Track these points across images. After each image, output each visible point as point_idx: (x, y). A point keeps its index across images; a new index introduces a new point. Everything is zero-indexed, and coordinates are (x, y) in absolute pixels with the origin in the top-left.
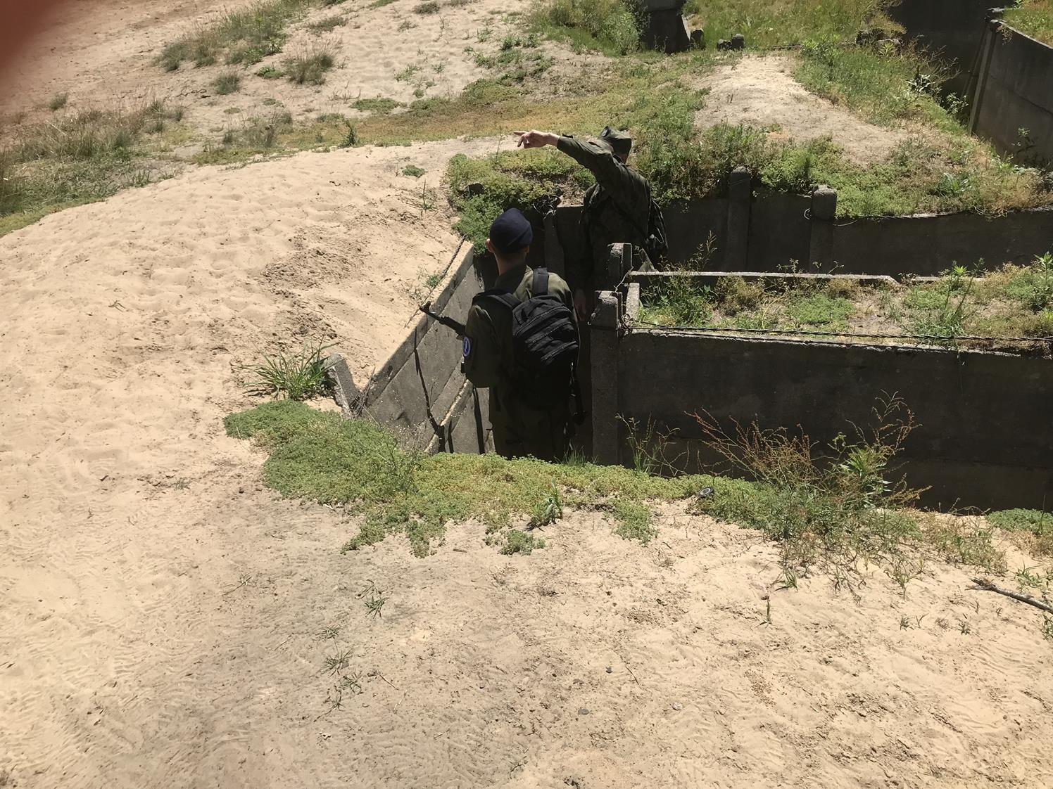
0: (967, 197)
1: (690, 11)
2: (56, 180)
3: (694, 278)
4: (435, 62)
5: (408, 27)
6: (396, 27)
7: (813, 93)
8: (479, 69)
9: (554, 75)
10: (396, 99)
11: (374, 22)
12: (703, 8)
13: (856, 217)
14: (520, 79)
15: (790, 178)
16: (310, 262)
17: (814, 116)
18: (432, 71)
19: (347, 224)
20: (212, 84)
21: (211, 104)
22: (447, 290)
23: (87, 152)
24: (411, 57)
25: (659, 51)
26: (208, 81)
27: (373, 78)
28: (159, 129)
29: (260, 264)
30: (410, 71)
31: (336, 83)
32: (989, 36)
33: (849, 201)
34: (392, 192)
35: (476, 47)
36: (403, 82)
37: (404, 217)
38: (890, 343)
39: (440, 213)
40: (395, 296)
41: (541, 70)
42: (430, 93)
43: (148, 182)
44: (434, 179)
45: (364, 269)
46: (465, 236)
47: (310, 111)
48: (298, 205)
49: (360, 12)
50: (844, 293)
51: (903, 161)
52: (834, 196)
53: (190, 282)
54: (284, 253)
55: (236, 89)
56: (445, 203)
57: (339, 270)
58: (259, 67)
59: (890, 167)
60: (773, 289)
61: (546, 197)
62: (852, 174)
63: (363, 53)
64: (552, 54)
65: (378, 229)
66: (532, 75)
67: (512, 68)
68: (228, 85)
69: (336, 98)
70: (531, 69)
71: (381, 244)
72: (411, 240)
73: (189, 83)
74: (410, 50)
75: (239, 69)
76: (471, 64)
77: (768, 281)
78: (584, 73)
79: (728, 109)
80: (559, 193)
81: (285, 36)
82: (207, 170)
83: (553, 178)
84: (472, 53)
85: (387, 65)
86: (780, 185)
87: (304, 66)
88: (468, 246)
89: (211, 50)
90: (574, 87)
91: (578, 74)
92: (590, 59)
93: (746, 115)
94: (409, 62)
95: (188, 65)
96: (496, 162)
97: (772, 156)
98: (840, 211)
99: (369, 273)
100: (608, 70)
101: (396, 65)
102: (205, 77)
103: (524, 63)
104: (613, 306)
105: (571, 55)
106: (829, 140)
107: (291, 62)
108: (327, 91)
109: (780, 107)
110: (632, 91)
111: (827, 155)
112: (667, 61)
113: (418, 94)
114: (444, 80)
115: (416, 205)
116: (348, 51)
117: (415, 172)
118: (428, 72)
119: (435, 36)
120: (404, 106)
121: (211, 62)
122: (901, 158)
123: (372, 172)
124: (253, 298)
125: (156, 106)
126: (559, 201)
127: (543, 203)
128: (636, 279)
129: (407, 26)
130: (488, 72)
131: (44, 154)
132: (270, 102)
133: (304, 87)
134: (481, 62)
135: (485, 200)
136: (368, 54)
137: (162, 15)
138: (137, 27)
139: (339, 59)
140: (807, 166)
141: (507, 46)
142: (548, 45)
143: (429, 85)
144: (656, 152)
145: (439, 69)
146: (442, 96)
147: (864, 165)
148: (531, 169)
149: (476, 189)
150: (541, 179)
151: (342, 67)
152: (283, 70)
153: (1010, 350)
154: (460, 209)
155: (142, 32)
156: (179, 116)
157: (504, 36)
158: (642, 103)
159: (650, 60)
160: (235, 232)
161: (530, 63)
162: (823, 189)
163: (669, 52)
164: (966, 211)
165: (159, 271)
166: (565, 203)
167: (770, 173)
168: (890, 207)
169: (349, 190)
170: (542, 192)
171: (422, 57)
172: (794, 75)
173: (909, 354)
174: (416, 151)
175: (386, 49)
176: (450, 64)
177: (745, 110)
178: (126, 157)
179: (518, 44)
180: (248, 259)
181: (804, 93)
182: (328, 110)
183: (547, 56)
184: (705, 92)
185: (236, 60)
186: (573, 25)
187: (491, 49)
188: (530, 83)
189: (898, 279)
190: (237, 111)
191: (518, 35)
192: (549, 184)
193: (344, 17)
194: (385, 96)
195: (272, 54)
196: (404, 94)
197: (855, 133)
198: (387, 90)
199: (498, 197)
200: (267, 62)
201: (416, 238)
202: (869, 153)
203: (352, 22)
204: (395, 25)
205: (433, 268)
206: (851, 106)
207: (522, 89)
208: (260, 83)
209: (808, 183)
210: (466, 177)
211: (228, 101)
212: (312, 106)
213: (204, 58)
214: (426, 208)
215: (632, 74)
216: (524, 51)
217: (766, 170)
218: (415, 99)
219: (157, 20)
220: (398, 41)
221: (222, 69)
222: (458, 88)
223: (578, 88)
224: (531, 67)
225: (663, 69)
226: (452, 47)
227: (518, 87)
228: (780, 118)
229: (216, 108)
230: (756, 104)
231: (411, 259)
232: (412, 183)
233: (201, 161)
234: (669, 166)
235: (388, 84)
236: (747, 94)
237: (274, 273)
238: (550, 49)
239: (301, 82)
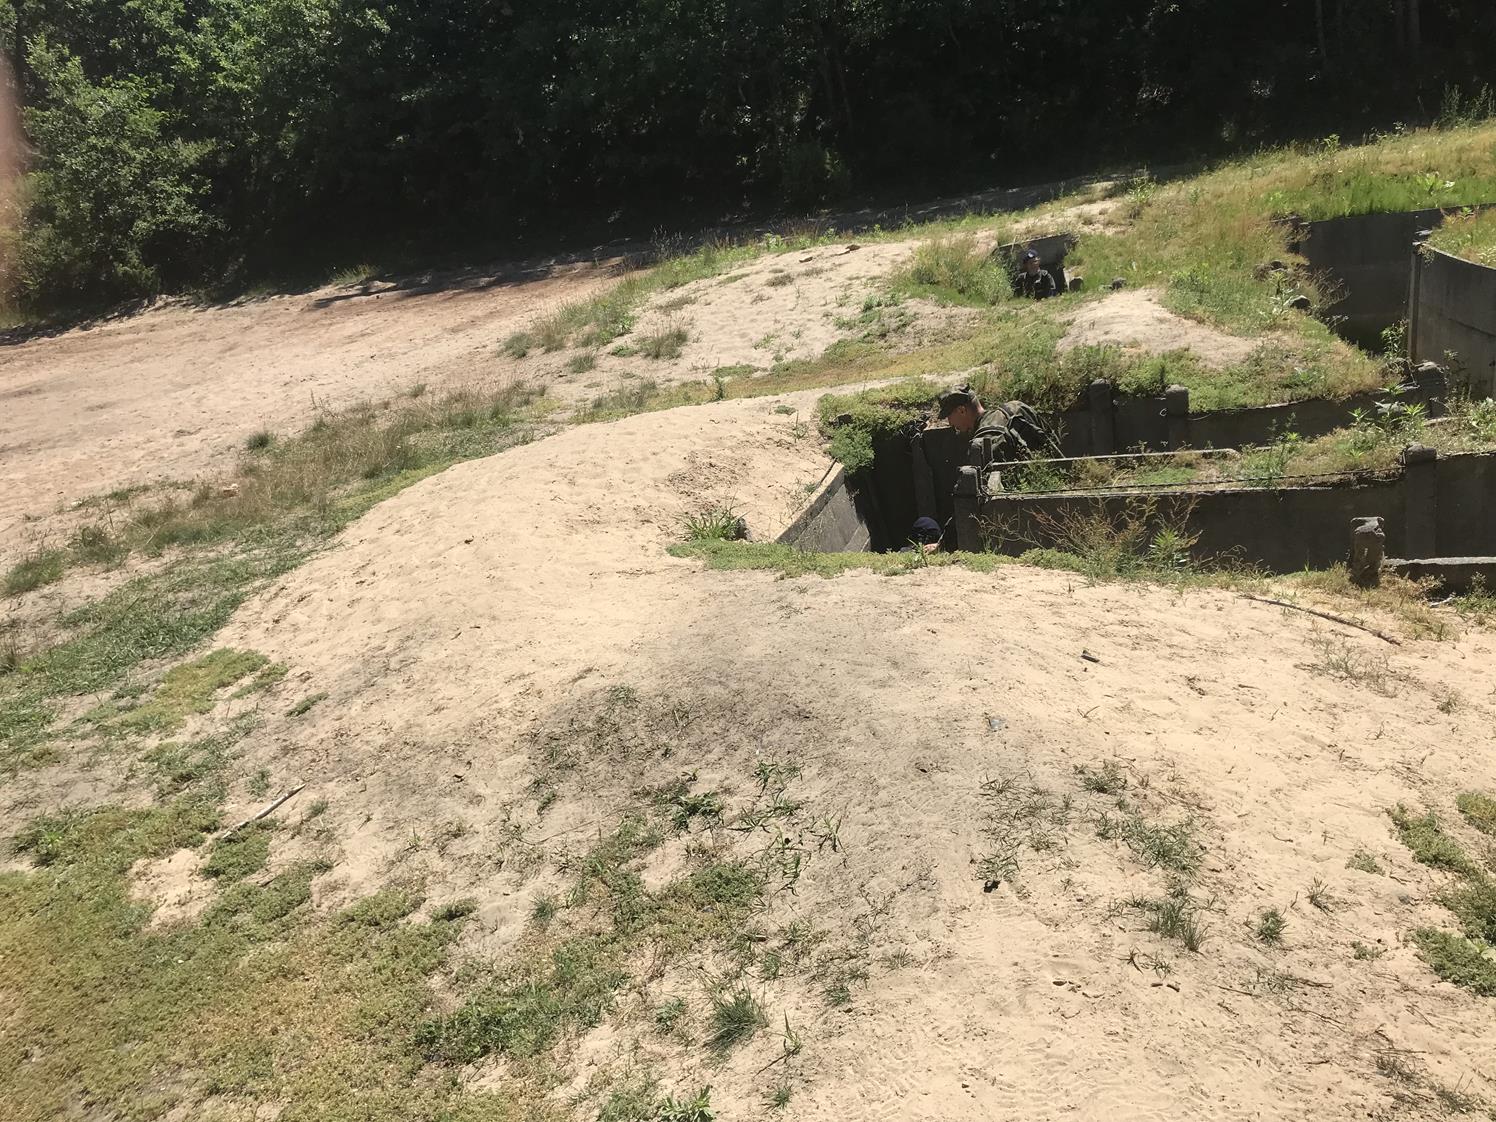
0: (1319, 388)
1: (1072, 264)
2: (445, 445)
4: (792, 329)
5: (762, 300)
6: (750, 300)
7: (1179, 315)
8: (840, 331)
9: (918, 328)
10: (756, 365)
11: (724, 298)
12: (1086, 259)
13: (1210, 411)
14: (883, 336)
15: (1146, 384)
16: (706, 472)
17: (1175, 332)
18: (791, 337)
19: (730, 448)
20: (566, 365)
21: (570, 382)
22: (822, 496)
23: (468, 422)
24: (771, 328)
26: (562, 363)
27: (728, 349)
28: (527, 402)
29: (664, 474)
30: (767, 339)
31: (690, 356)
33: (1201, 398)
34: (767, 427)
35: (835, 312)
36: (760, 350)
37: (779, 444)
38: (1219, 488)
39: (812, 441)
40: (779, 496)
41: (904, 325)
42: (789, 358)
43: (532, 440)
44: (805, 414)
45: (750, 479)
46: (836, 459)
47: (670, 380)
48: (686, 437)
49: (710, 290)
50: (1189, 465)
51: (1258, 362)
52: (1185, 394)
53: (609, 486)
54: (683, 467)
55: (592, 367)
56: (816, 433)
57: (729, 478)
58: (610, 347)
59: (1245, 368)
60: (1124, 467)
61: (912, 423)
62: (1207, 377)
63: (717, 327)
64: (915, 310)
65: (757, 451)
66: (895, 331)
67: (874, 327)
68: (583, 365)
69: (696, 369)
70: (894, 326)
71: (761, 462)
72: (788, 460)
73: (542, 366)
74: (766, 320)
75: (591, 350)
76: (831, 327)
77: (1118, 461)
78: (950, 324)
79: (1090, 334)
80: (925, 418)
81: (633, 318)
82: (585, 428)
83: (919, 406)
84: (831, 318)
85: (743, 336)
86: (1137, 391)
87: (659, 343)
88: (839, 467)
89: (558, 337)
90: (939, 337)
91: (943, 325)
92: (955, 311)
93: (1107, 337)
94: (767, 330)
95: (536, 352)
96: (863, 398)
97: (1129, 367)
98: (1193, 407)
99: (754, 482)
100: (974, 318)
101: (752, 335)
102: (558, 359)
103: (886, 320)
105: (935, 309)
106: (1187, 350)
107: (644, 340)
108: (685, 363)
109: (1142, 328)
110: (998, 334)
111: (1183, 362)
112: (1037, 306)
113: (778, 359)
114: (804, 344)
115: (789, 435)
116: (701, 325)
117: (787, 411)
118: (789, 340)
119: (791, 306)
120: (765, 370)
121: (560, 347)
122: (1256, 360)
123: (747, 413)
124: (663, 495)
125: (519, 385)
126: (926, 425)
127: (909, 428)
128: (996, 468)
129: (760, 298)
130: (849, 333)
131: (427, 427)
132: (629, 376)
133: (660, 362)
134: (841, 325)
135: (854, 428)
136: (722, 327)
137: (478, 317)
138: (454, 331)
139: (693, 334)
140: (1163, 371)
141: (868, 308)
142: (910, 302)
143: (788, 350)
144: (1018, 375)
145: (798, 335)
146: (803, 358)
147: (1220, 368)
148: (897, 399)
149: (846, 420)
150: (907, 408)
151: (697, 340)
152: (637, 348)
153: (1323, 484)
154: (830, 438)
155: (461, 334)
156: (542, 391)
157: (864, 299)
158: (1007, 339)
159: (1019, 306)
160: (637, 455)
161: (893, 320)
162: (1175, 387)
163: (1038, 298)
164: (1317, 398)
165: (580, 481)
166: (930, 426)
167: (1127, 381)
168: (1242, 400)
169: (727, 426)
170: (909, 418)
171: (779, 326)
172: (1162, 303)
173: (1235, 495)
174: (786, 398)
175: (741, 321)
176: (809, 329)
177: (1106, 333)
178: (506, 424)
179: (879, 305)
180: (649, 471)
181: (1168, 315)
182: (690, 378)
183: (910, 312)
184: (1069, 323)
185: (586, 343)
186: (938, 283)
187: (851, 312)
188: (893, 338)
189: (1239, 450)
190: (598, 385)
191: (877, 296)
192: (914, 411)
193: (693, 296)
194: (744, 363)
195: (622, 335)
196: (764, 360)
197: (1214, 343)
198: (745, 358)
199: (866, 426)
200: (618, 342)
201: (792, 458)
202: (1225, 358)
203: (702, 300)
204: (748, 299)
205: (808, 480)
206: (1218, 324)
207: (885, 345)
208: (615, 361)
209: (1164, 387)
210: (835, 409)
211: (585, 378)
212: (671, 376)
213: (552, 344)
214: (799, 437)
215: (1000, 319)
216: (886, 310)
217: (1123, 379)
218: (774, 363)
219: (473, 322)
220: (752, 313)
221: (570, 353)
222: (819, 350)
223: (942, 338)
224: (894, 323)
225: (1032, 312)
226: (810, 314)
227: (882, 343)
228: (1140, 337)
229: (574, 385)
230: (1116, 327)
231: (789, 474)
232: (784, 418)
233: (578, 421)
234: (1030, 385)
235: (746, 352)
236: (1111, 320)
237: (675, 479)
238: (912, 305)
239: (657, 357)
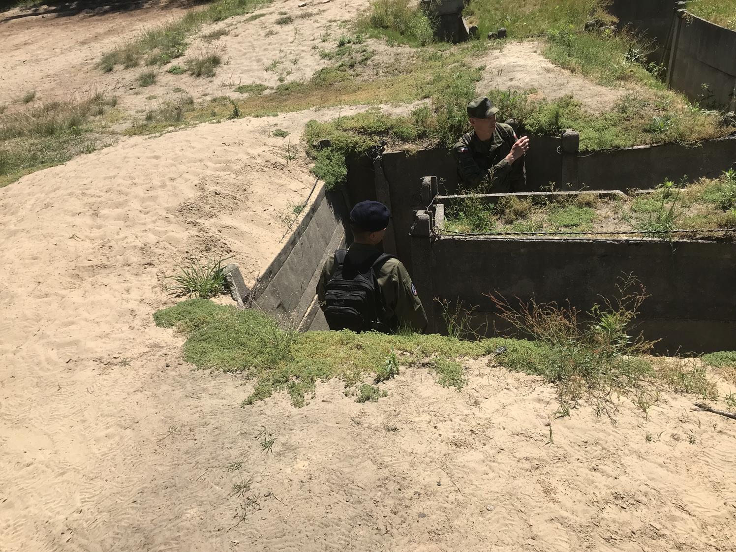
0: (671, 132)
1: (468, 14)
2: (29, 151)
3: (482, 198)
4: (292, 57)
5: (272, 34)
6: (263, 34)
7: (558, 66)
8: (323, 61)
9: (376, 62)
10: (266, 84)
11: (247, 32)
12: (476, 12)
13: (594, 150)
14: (352, 66)
15: (545, 126)
16: (211, 200)
17: (559, 81)
18: (290, 63)
19: (235, 172)
20: (136, 80)
21: (137, 94)
22: (308, 215)
23: (51, 131)
24: (276, 55)
25: (448, 42)
26: (134, 78)
27: (249, 71)
28: (101, 112)
29: (175, 203)
30: (275, 64)
31: (223, 75)
32: (677, 20)
33: (588, 140)
34: (266, 148)
35: (320, 45)
36: (270, 72)
37: (275, 166)
38: (624, 237)
39: (301, 162)
40: (272, 221)
41: (366, 59)
42: (289, 79)
43: (94, 150)
44: (296, 138)
45: (249, 204)
46: (319, 177)
47: (205, 95)
48: (201, 161)
49: (238, 25)
50: (588, 204)
51: (624, 110)
52: (577, 137)
53: (126, 218)
54: (191, 194)
55: (154, 82)
56: (304, 154)
57: (231, 205)
58: (169, 66)
59: (615, 115)
60: (538, 203)
61: (374, 147)
62: (589, 121)
63: (241, 53)
64: (373, 48)
65: (257, 175)
66: (360, 63)
67: (346, 59)
68: (148, 80)
69: (224, 85)
70: (359, 59)
71: (260, 186)
72: (281, 181)
73: (120, 80)
74: (274, 49)
75: (155, 69)
76: (317, 57)
77: (534, 198)
78: (397, 60)
79: (499, 80)
80: (384, 144)
81: (186, 44)
82: (135, 139)
83: (379, 133)
84: (318, 50)
85: (258, 61)
86: (538, 131)
87: (201, 64)
88: (321, 184)
89: (135, 56)
90: (390, 69)
91: (392, 61)
92: (400, 50)
93: (512, 83)
94: (274, 58)
95: (119, 67)
96: (338, 124)
97: (532, 111)
98: (582, 147)
99: (252, 206)
100: (413, 57)
101: (265, 60)
102: (131, 75)
103: (354, 54)
104: (426, 220)
105: (387, 48)
106: (571, 97)
107: (191, 62)
108: (217, 81)
109: (536, 76)
110: (430, 71)
111: (570, 108)
112: (454, 49)
113: (281, 80)
114: (299, 69)
115: (284, 157)
116: (231, 52)
117: (282, 134)
118: (288, 65)
119: (291, 39)
120: (272, 88)
121: (136, 65)
122: (623, 108)
123: (252, 135)
124: (171, 227)
125: (98, 97)
126: (384, 150)
127: (373, 151)
128: (441, 201)
129: (271, 33)
130: (329, 62)
131: (20, 134)
132: (178, 90)
133: (201, 79)
134: (324, 56)
135: (332, 151)
136: (245, 54)
137: (100, 34)
138: (83, 43)
139: (225, 58)
140: (557, 116)
141: (342, 44)
142: (370, 42)
143: (289, 73)
144: (450, 112)
145: (295, 62)
146: (298, 80)
147: (597, 114)
148: (363, 128)
149: (325, 144)
150: (370, 134)
151: (227, 63)
152: (186, 68)
153: (709, 238)
154: (314, 158)
155: (86, 46)
156: (114, 103)
157: (339, 37)
158: (439, 78)
159: (442, 49)
160: (156, 182)
161: (358, 55)
162: (569, 132)
163: (455, 43)
164: (671, 143)
165: (103, 212)
166: (388, 151)
167: (531, 123)
168: (617, 142)
169: (235, 149)
170: (372, 144)
171: (282, 54)
172: (544, 54)
173: (637, 244)
174: (282, 119)
175: (257, 50)
176: (302, 58)
177: (511, 80)
178: (78, 133)
179: (349, 42)
180: (166, 200)
181: (551, 66)
182: (219, 94)
183: (370, 49)
184: (482, 68)
185: (153, 62)
186: (387, 27)
187: (331, 47)
188: (359, 68)
189: (626, 192)
190: (154, 97)
191: (348, 36)
192: (376, 138)
193: (227, 29)
194: (258, 82)
195: (177, 57)
196: (271, 81)
197: (589, 92)
198: (259, 78)
199: (341, 148)
200: (175, 63)
201: (285, 180)
202: (600, 105)
203: (233, 32)
204: (263, 33)
205: (298, 200)
206: (585, 74)
207: (354, 73)
208: (170, 77)
209: (558, 128)
210: (318, 135)
211: (148, 91)
212: (207, 92)
213: (130, 62)
214: (291, 158)
215: (430, 58)
216: (354, 47)
217: (528, 121)
218: (279, 83)
219: (96, 38)
220: (265, 44)
221: (143, 69)
222: (309, 74)
223: (392, 70)
224: (359, 57)
225: (452, 54)
226: (303, 46)
227: (351, 72)
228: (536, 84)
229: (140, 97)
230: (518, 75)
231: (281, 195)
232: (280, 141)
233: (131, 133)
234: (460, 121)
235: (259, 74)
236: (512, 69)
237: (185, 209)
238: (371, 44)
239: (199, 75)
